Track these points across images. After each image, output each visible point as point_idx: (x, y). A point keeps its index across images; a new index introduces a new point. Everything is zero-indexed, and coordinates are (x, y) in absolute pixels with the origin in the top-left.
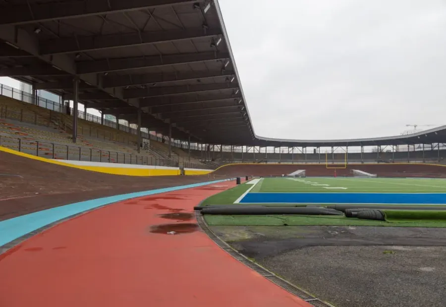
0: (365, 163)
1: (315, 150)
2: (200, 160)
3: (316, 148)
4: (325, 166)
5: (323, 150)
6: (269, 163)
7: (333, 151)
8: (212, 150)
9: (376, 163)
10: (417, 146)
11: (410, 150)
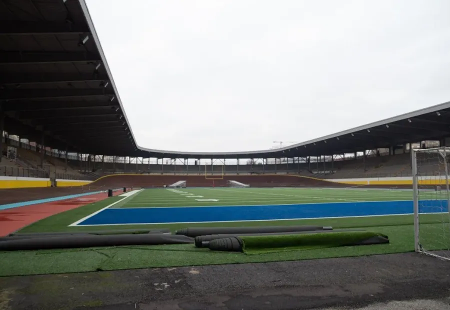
0: (241, 174)
1: (196, 162)
2: (79, 171)
3: (197, 160)
4: (204, 176)
5: (204, 162)
6: (151, 174)
7: (212, 163)
8: (93, 161)
9: (249, 174)
10: (282, 159)
11: (277, 163)
